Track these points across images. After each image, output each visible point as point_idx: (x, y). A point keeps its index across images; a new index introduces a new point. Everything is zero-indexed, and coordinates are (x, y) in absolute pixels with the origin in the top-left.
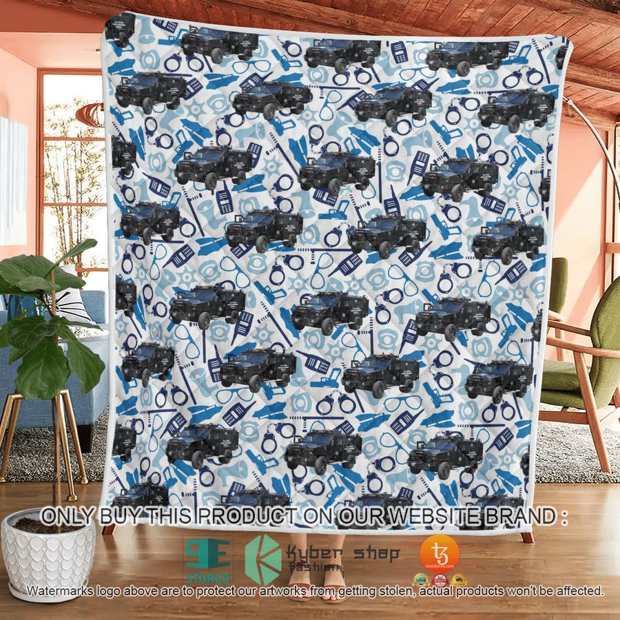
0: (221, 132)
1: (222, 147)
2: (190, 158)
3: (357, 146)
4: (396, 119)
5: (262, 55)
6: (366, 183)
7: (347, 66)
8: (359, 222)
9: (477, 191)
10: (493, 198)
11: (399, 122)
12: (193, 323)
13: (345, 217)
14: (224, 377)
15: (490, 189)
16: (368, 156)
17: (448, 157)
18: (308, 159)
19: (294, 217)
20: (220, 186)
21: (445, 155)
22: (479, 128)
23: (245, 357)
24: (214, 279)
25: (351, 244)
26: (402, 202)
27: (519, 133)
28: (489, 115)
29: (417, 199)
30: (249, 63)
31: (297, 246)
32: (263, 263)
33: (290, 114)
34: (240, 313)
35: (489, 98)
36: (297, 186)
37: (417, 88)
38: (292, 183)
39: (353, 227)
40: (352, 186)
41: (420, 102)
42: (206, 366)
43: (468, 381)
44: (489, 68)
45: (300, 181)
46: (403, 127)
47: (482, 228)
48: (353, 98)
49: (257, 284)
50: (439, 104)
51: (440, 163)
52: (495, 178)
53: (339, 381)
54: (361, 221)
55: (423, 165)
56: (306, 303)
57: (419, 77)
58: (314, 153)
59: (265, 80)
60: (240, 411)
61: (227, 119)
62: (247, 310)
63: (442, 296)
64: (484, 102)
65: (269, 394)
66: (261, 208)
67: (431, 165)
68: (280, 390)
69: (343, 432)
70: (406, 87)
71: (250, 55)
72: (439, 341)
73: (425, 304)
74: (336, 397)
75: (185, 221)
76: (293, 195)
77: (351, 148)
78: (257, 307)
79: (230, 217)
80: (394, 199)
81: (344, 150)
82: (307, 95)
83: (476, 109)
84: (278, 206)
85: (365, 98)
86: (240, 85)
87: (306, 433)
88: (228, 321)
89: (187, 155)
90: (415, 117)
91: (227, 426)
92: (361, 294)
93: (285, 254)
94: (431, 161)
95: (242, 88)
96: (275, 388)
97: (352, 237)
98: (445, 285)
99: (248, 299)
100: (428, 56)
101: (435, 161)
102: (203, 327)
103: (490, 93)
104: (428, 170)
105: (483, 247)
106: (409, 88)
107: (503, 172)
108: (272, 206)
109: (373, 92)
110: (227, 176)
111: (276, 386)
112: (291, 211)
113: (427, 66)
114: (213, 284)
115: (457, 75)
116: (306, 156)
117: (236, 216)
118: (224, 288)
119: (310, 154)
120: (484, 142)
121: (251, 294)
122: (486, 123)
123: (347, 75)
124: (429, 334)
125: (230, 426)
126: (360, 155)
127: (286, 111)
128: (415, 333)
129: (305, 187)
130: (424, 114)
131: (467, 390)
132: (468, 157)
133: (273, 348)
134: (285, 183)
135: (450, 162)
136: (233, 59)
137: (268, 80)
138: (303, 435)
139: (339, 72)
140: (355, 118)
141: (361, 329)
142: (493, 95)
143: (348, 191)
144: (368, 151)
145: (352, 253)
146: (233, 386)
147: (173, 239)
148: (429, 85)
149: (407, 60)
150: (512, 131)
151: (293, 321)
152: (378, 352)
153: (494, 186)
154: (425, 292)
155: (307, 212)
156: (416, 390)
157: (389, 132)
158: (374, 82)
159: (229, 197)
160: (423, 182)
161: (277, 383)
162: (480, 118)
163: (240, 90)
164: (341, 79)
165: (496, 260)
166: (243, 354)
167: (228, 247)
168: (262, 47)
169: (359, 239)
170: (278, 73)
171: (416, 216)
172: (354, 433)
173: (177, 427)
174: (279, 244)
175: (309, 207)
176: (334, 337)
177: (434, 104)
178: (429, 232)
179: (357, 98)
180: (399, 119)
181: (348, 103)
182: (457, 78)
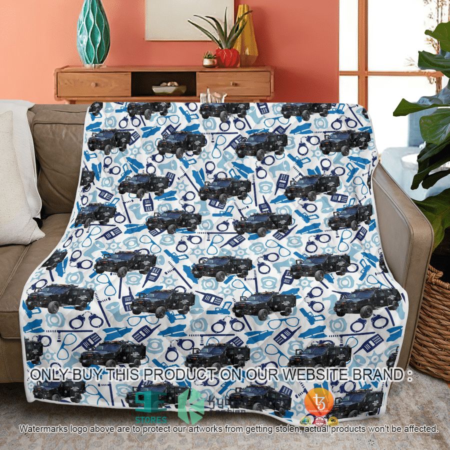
0: (149, 165)
1: (150, 174)
2: (129, 180)
3: (238, 174)
4: (264, 155)
5: (173, 111)
6: (246, 196)
7: (228, 116)
8: (241, 218)
9: (326, 193)
10: (338, 195)
11: (266, 157)
12: (113, 273)
13: (231, 215)
14: (135, 308)
15: (336, 190)
16: (246, 179)
17: (302, 175)
18: (205, 182)
19: (195, 215)
20: (146, 196)
21: (300, 174)
22: (321, 156)
23: (153, 295)
24: (134, 248)
25: (236, 230)
26: (272, 205)
27: (349, 155)
28: (327, 147)
29: (283, 202)
30: (166, 118)
31: (196, 231)
32: (172, 239)
33: (193, 155)
34: (151, 268)
35: (325, 136)
36: (198, 198)
37: (276, 132)
38: (195, 196)
39: (237, 221)
40: (236, 198)
41: (279, 143)
42: (120, 301)
43: (336, 305)
44: (321, 115)
45: (200, 195)
46: (269, 161)
47: (334, 213)
48: (233, 141)
49: (167, 252)
50: (293, 142)
51: (297, 180)
52: (337, 183)
53: (230, 310)
54: (243, 216)
55: (285, 182)
56: (203, 263)
57: (277, 124)
58: (209, 179)
59: (177, 130)
60: (148, 331)
61: (154, 158)
62: (157, 266)
63: (309, 255)
64: (322, 138)
65: (172, 319)
66: (173, 210)
67: (291, 181)
68: (181, 316)
69: (234, 345)
70: (269, 133)
71: (166, 112)
72: (310, 282)
73: (296, 261)
74: (228, 320)
75: (119, 214)
76: (195, 203)
77: (234, 175)
78: (165, 264)
79: (151, 214)
80: (266, 203)
81: (229, 177)
82: (204, 141)
83: (318, 144)
84: (185, 209)
85: (241, 140)
86: (162, 134)
87: (203, 347)
88: (141, 272)
89: (128, 178)
90: (276, 153)
91: (136, 342)
92: (245, 257)
93: (188, 235)
94: (290, 179)
95: (163, 136)
96: (177, 315)
97: (236, 225)
98: (311, 248)
99: (158, 260)
100: (283, 108)
101: (293, 179)
102: (121, 276)
103: (325, 132)
104: (289, 185)
105: (336, 223)
106: (271, 133)
107: (343, 179)
108: (181, 209)
109: (247, 136)
110: (151, 191)
111: (178, 314)
112: (193, 212)
113: (283, 115)
114: (133, 250)
115: (302, 120)
116: (204, 180)
117: (155, 213)
118: (140, 253)
119: (206, 180)
120: (326, 164)
121: (161, 257)
122: (326, 152)
123: (229, 123)
124: (302, 278)
125: (139, 342)
126: (240, 179)
127: (191, 153)
128: (291, 278)
129: (203, 199)
130: (282, 150)
131: (336, 311)
132: (317, 174)
133: (176, 290)
134: (190, 196)
135: (304, 178)
136: (157, 115)
137: (179, 130)
138: (201, 348)
139: (223, 121)
140: (236, 156)
141: (247, 277)
142: (327, 134)
143: (232, 201)
144: (246, 176)
145: (237, 234)
146: (142, 314)
147: (108, 224)
148: (285, 130)
149: (268, 112)
150: (344, 154)
151: (193, 273)
152: (261, 290)
153: (338, 188)
154: (296, 253)
155: (204, 212)
156: (295, 313)
157: (259, 164)
158: (247, 128)
159: (152, 203)
160: (286, 192)
161: (179, 312)
162: (321, 150)
163: (161, 137)
164: (225, 126)
165: (348, 229)
166: (152, 293)
167: (147, 230)
168: (173, 106)
169: (242, 227)
170: (184, 124)
171: (283, 212)
172: (243, 345)
173: (92, 343)
174: (185, 229)
175: (206, 210)
176: (226, 282)
177: (289, 142)
178: (295, 220)
179: (236, 141)
180: (266, 155)
181: (230, 145)
182: (303, 122)
